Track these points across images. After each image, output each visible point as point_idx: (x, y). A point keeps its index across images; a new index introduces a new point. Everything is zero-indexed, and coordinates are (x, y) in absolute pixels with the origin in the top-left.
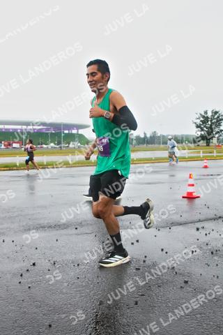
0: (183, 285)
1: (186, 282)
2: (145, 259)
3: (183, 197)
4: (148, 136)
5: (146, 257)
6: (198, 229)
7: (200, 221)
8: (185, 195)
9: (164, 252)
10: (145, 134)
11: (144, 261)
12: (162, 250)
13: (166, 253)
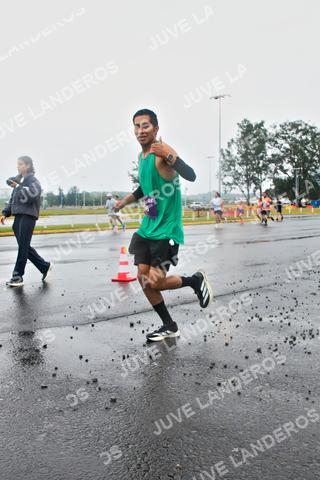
0: (109, 405)
1: (114, 401)
2: (54, 372)
3: (113, 281)
4: (65, 193)
5: (56, 369)
6: (132, 325)
7: (135, 313)
8: (116, 278)
9: (84, 359)
10: (60, 190)
11: (54, 375)
12: (81, 357)
13: (87, 361)
